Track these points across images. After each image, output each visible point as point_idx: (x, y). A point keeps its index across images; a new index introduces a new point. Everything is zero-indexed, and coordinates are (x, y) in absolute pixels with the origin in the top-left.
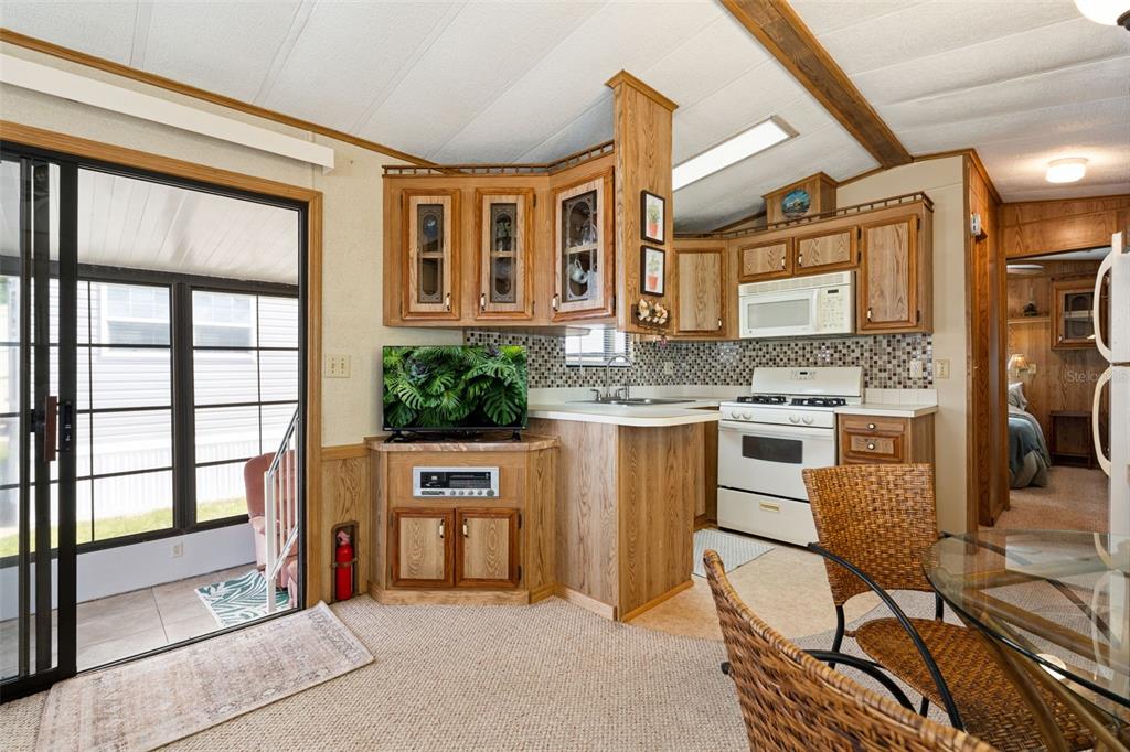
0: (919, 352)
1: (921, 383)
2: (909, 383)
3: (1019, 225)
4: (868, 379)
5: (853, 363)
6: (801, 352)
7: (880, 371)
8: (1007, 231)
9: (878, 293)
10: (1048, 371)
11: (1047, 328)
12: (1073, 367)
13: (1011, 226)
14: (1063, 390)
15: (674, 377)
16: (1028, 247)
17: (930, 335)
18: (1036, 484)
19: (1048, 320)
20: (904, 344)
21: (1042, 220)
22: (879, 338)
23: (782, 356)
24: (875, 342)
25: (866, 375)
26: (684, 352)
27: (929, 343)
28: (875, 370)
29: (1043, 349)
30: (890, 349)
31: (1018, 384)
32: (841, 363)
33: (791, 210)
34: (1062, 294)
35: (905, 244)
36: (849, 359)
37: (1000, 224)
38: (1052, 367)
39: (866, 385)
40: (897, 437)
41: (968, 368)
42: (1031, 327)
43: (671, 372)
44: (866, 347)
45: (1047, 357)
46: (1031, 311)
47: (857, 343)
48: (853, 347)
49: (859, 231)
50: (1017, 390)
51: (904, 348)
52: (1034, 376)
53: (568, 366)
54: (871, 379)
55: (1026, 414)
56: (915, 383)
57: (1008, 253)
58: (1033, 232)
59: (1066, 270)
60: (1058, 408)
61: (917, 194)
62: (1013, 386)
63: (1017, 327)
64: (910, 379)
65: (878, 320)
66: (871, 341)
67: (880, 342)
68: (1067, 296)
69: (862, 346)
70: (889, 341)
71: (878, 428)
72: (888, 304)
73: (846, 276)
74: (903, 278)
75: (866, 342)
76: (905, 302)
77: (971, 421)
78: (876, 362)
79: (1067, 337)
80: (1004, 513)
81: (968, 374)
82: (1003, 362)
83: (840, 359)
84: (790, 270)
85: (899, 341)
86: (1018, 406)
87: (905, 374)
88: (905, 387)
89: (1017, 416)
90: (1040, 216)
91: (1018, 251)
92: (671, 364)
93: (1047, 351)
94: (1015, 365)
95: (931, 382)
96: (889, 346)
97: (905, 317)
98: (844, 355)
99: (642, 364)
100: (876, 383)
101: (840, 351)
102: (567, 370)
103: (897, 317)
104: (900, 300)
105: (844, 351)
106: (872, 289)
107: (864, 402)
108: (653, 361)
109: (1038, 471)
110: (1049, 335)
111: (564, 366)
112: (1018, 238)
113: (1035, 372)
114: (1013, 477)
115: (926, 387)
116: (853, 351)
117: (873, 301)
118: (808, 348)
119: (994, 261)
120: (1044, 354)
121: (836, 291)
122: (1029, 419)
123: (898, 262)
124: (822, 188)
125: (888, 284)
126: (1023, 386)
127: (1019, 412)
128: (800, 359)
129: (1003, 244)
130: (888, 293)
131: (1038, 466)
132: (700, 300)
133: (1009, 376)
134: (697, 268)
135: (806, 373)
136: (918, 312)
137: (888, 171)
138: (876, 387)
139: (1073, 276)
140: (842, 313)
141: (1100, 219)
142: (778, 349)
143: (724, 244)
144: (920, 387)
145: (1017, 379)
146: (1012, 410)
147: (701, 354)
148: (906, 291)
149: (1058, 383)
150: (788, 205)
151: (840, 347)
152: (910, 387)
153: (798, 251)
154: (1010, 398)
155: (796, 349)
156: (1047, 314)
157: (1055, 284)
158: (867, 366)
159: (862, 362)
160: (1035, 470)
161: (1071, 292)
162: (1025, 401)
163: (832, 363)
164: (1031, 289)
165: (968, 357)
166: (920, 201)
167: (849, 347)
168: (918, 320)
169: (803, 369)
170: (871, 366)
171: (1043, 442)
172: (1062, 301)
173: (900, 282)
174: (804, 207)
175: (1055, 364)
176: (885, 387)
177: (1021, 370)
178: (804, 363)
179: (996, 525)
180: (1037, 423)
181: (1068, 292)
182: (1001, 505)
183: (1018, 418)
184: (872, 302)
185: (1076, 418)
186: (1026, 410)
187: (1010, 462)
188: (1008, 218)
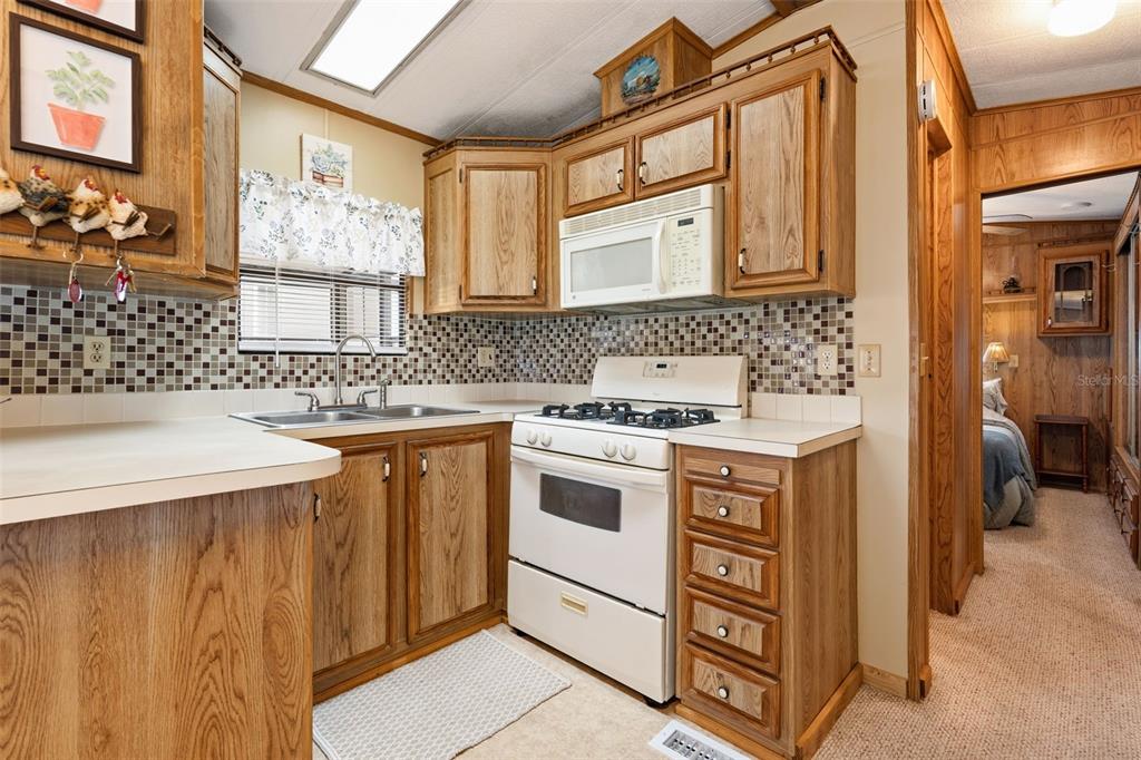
0: (832, 331)
1: (835, 384)
2: (817, 384)
3: (1000, 142)
4: (754, 376)
5: (734, 349)
6: (662, 332)
7: (773, 363)
8: (983, 153)
9: (756, 220)
10: (1033, 365)
11: (1031, 309)
12: (1064, 360)
13: (989, 145)
14: (1052, 389)
15: (498, 371)
16: (1013, 175)
17: (850, 300)
18: (1020, 522)
19: (1033, 298)
20: (809, 318)
21: (1033, 132)
22: (773, 307)
23: (637, 338)
24: (766, 314)
25: (753, 369)
26: (517, 333)
27: (849, 315)
28: (766, 362)
29: (1027, 337)
30: (787, 326)
31: (996, 381)
32: (716, 349)
33: (634, 91)
34: (1052, 264)
35: (799, 126)
36: (728, 343)
37: (974, 143)
38: (1037, 359)
39: (752, 387)
40: (767, 496)
41: (912, 358)
42: (1013, 307)
43: (492, 364)
44: (754, 322)
45: (1031, 346)
46: (1012, 287)
47: (740, 315)
48: (734, 323)
49: (728, 113)
50: (995, 388)
51: (809, 324)
52: (1016, 370)
53: (241, 352)
54: (760, 376)
55: (1005, 420)
56: (826, 384)
57: (984, 186)
58: (1021, 152)
59: (1056, 235)
60: (1045, 412)
61: (821, 33)
62: (990, 384)
63: (994, 308)
64: (817, 377)
65: (756, 270)
66: (760, 311)
67: (774, 313)
68: (1058, 266)
69: (747, 322)
70: (786, 312)
71: (737, 475)
72: (772, 242)
73: (706, 192)
74: (796, 189)
75: (753, 314)
76: (799, 235)
77: (916, 455)
78: (767, 348)
79: (1057, 321)
80: (976, 579)
81: (912, 369)
82: (976, 350)
83: (716, 343)
84: (629, 191)
85: (801, 311)
86: (996, 410)
87: (810, 370)
88: (810, 391)
89: (994, 423)
90: (1032, 127)
91: (999, 182)
92: (492, 351)
93: (1031, 338)
94: (992, 354)
95: (851, 384)
96: (786, 320)
97: (798, 264)
98: (722, 336)
99: (427, 350)
100: (767, 383)
101: (716, 330)
102: (240, 359)
103: (786, 264)
104: (791, 231)
105: (722, 330)
106: (747, 215)
107: (749, 416)
108: (453, 345)
109: (1023, 503)
110: (1034, 319)
111: (232, 351)
112: (998, 163)
113: (1017, 365)
114: (989, 513)
115: (842, 392)
116: (734, 329)
117: (747, 237)
118: (672, 326)
119: (964, 199)
120: (1028, 343)
121: (690, 221)
122: (1009, 428)
123: (787, 162)
124: (676, 46)
125: (770, 204)
126: (1002, 383)
127: (999, 417)
128: (662, 344)
129: (976, 174)
130: (771, 223)
131: (1022, 494)
132: (502, 247)
133: (985, 370)
134: (499, 194)
135: (664, 366)
136: (821, 254)
137: (788, 20)
138: (767, 390)
139: (1066, 242)
140: (699, 260)
141: (1123, 125)
142: (632, 327)
143: (545, 156)
144: (833, 392)
145: (994, 374)
146: (988, 414)
147: (538, 337)
148: (800, 214)
149: (1045, 379)
150: (630, 84)
151: (716, 324)
152: (819, 392)
153: (640, 158)
154: (986, 399)
155: (656, 327)
156: (1033, 290)
157: (1043, 251)
158: (754, 355)
159: (747, 348)
160: (1019, 504)
161: (1063, 261)
162: (1005, 403)
163: (704, 350)
164: (1013, 259)
165: (912, 339)
166: (824, 46)
167: (728, 323)
168: (820, 269)
169: (661, 360)
170: (760, 356)
171: (1027, 459)
172: (1052, 273)
173: (791, 197)
174: (650, 84)
175: (1041, 356)
176: (781, 391)
177: (1000, 364)
178: (666, 350)
179: (963, 611)
180: (1020, 432)
181: (1059, 262)
182: (970, 569)
183: (997, 428)
184: (747, 239)
185: (1068, 425)
186: (1005, 415)
187: (985, 494)
188: (985, 133)
